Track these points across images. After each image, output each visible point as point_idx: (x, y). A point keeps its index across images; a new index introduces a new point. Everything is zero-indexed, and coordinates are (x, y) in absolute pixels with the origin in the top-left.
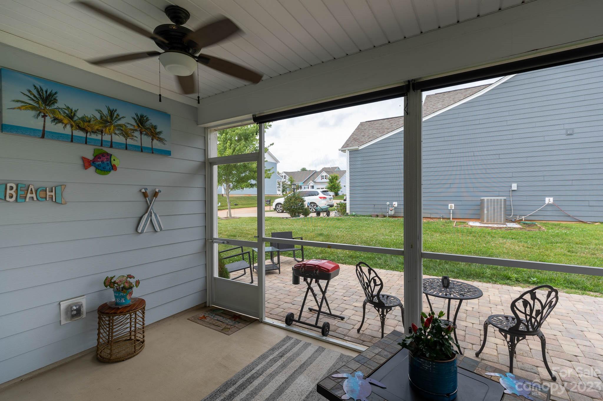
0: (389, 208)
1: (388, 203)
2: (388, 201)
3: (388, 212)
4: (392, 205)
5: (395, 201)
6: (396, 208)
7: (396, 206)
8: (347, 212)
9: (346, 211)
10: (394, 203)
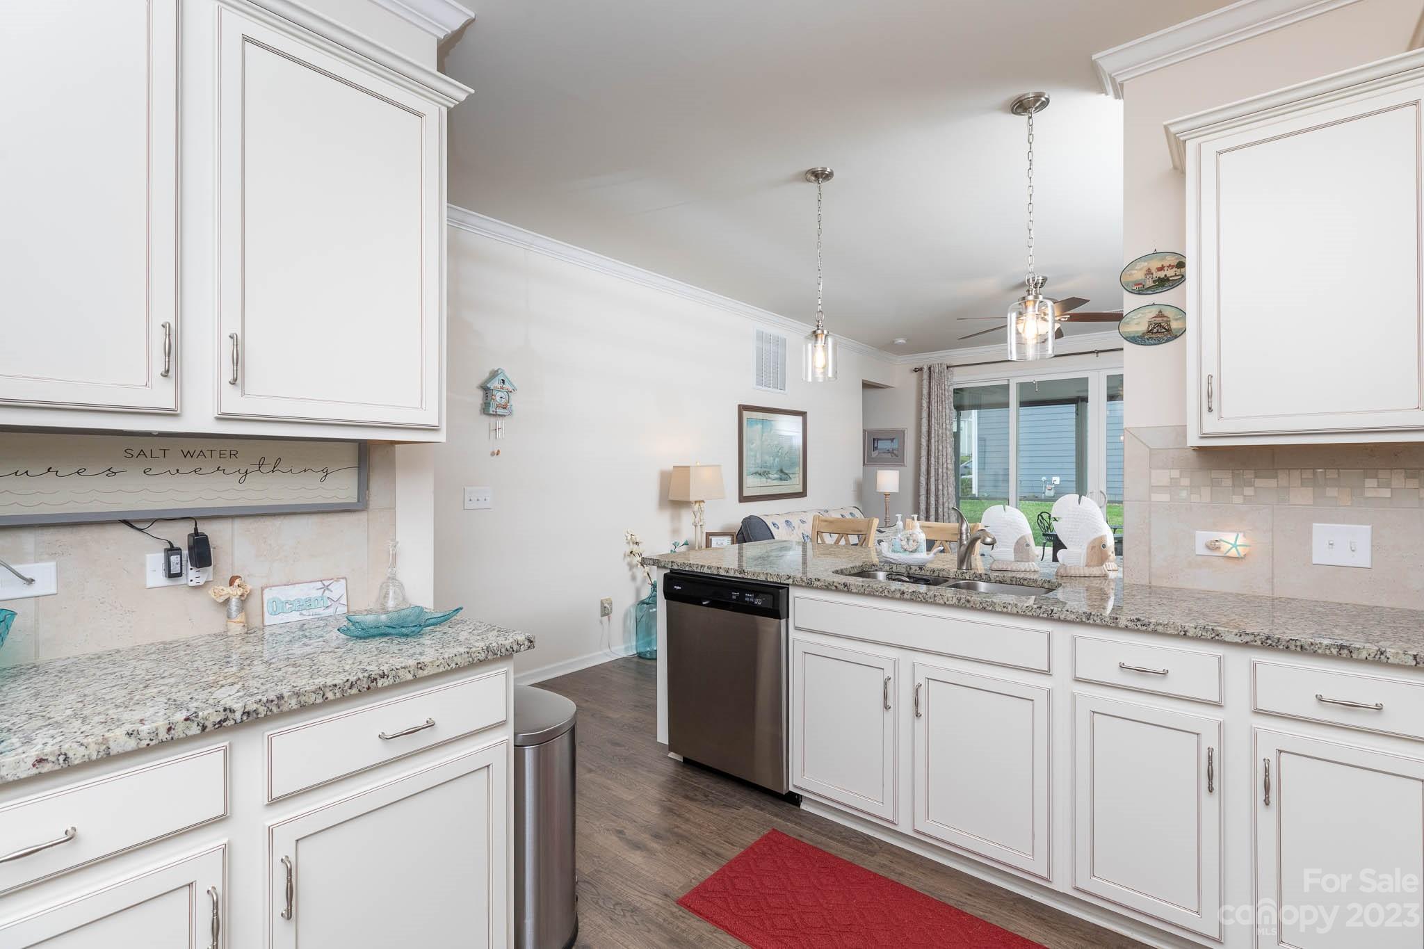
0: (1045, 487)
1: (1044, 478)
2: (1045, 475)
3: (1044, 493)
4: (1050, 482)
5: (1057, 475)
6: (1057, 486)
7: (1058, 482)
8: (973, 493)
9: (971, 491)
10: (1054, 478)
